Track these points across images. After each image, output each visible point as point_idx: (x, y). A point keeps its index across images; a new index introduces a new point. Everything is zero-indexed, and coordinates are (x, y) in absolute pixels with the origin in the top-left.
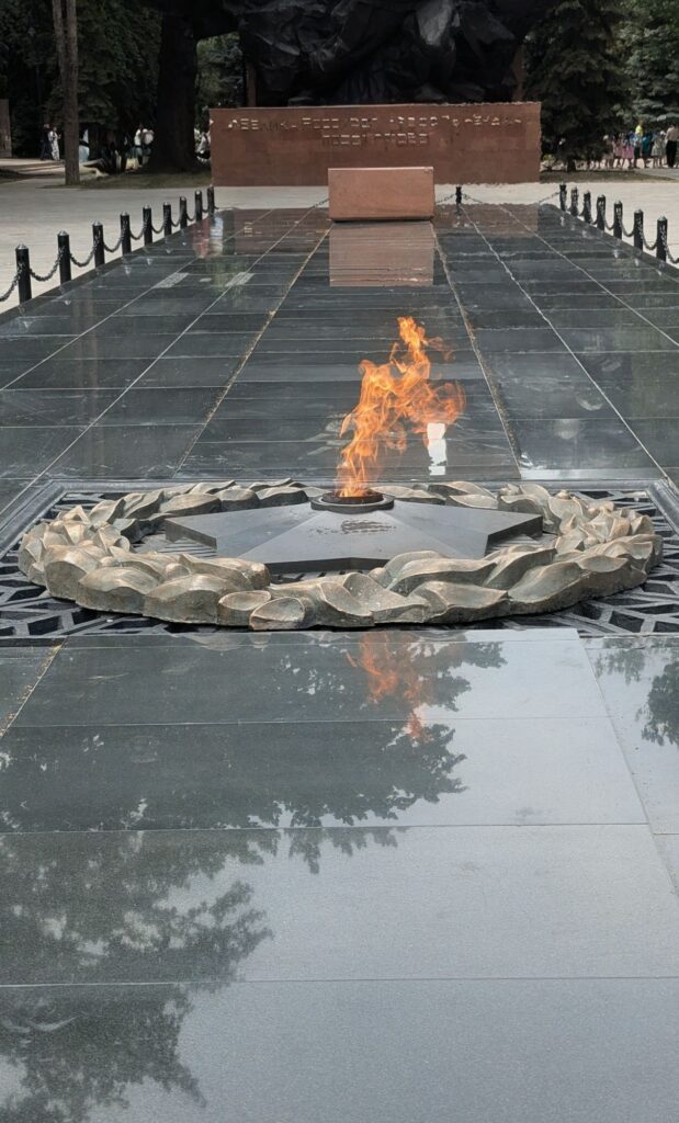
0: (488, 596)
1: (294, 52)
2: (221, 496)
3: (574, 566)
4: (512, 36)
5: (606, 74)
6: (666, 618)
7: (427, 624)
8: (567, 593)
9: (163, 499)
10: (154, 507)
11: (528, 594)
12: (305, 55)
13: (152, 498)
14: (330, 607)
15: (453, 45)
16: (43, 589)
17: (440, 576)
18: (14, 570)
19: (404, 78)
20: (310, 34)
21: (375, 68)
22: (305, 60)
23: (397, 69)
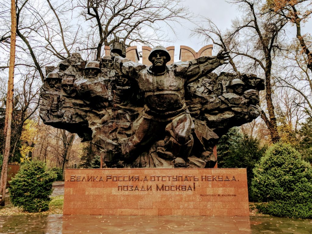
1: (114, 143)
12: (120, 144)
19: (166, 155)
20: (123, 135)
21: (152, 150)
22: (120, 147)
23: (163, 150)
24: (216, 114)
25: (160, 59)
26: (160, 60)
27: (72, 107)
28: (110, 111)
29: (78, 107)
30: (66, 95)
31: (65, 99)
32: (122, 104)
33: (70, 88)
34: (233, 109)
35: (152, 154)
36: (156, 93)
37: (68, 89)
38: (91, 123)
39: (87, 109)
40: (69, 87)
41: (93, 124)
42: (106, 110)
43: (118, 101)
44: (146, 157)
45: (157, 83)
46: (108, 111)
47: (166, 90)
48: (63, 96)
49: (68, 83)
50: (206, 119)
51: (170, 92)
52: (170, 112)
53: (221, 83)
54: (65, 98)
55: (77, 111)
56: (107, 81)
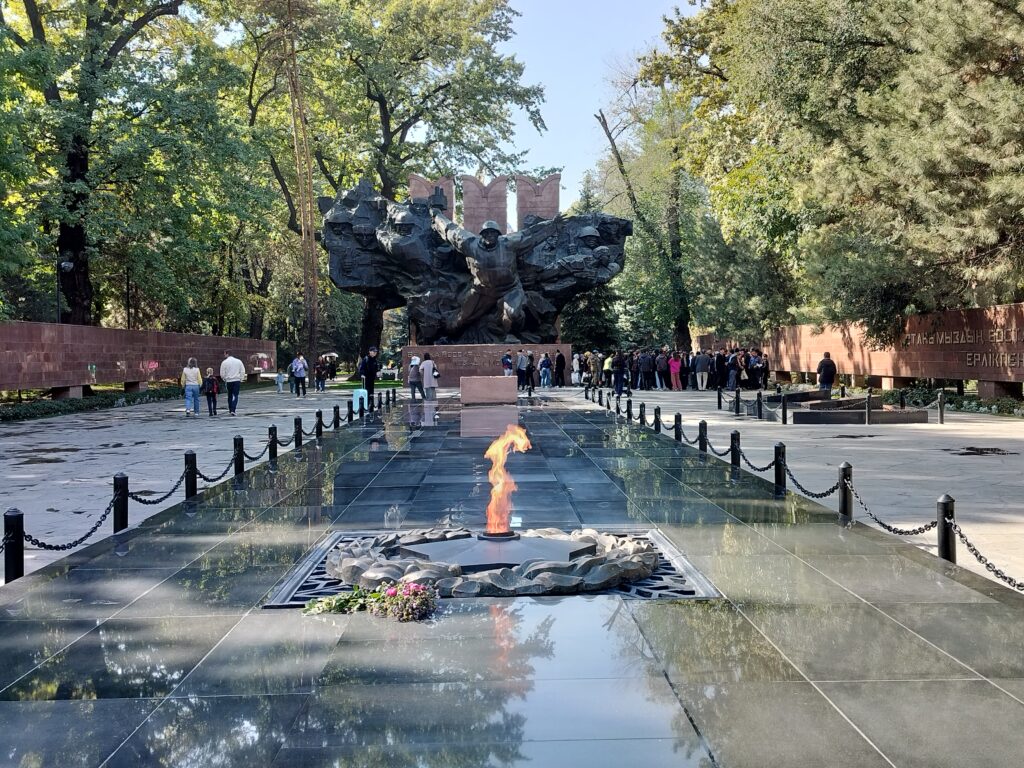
0: (575, 580)
1: (437, 316)
2: (427, 536)
3: (616, 565)
4: (555, 310)
5: (606, 328)
6: (663, 592)
7: (544, 594)
8: (614, 578)
9: (398, 538)
10: (393, 542)
11: (593, 579)
12: (443, 318)
13: (392, 537)
14: (493, 585)
15: (523, 313)
16: (341, 581)
17: (548, 570)
18: (324, 573)
20: (446, 308)
21: (481, 326)
24: (555, 282)
25: (492, 235)
27: (370, 264)
28: (428, 276)
30: (361, 248)
31: (359, 253)
32: (444, 268)
35: (481, 330)
36: (486, 269)
37: (365, 239)
38: (401, 289)
39: (394, 269)
40: (365, 237)
41: (406, 290)
42: (424, 276)
44: (473, 334)
45: (488, 259)
46: (426, 277)
48: (358, 249)
49: (362, 232)
50: (543, 289)
55: (379, 271)
56: (421, 237)
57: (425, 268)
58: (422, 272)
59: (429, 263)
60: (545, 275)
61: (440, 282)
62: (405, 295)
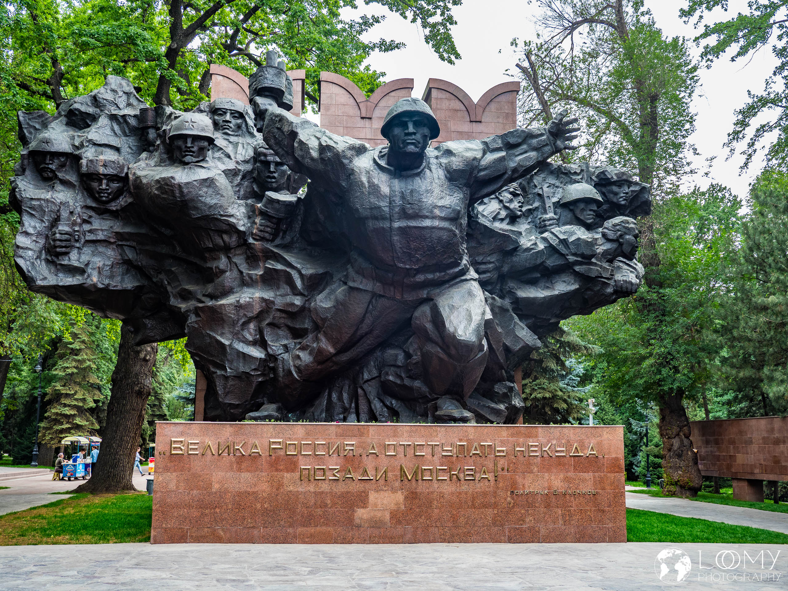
1: (257, 353)
12: (272, 358)
19: (410, 389)
20: (281, 332)
21: (366, 376)
22: (271, 365)
23: (400, 377)
25: (414, 134)
26: (413, 137)
27: (112, 240)
28: (239, 260)
29: (134, 244)
30: (94, 205)
31: (90, 217)
32: (278, 241)
33: (107, 185)
34: (577, 268)
35: (365, 386)
36: (396, 225)
37: (104, 186)
38: (174, 291)
39: (164, 249)
40: (104, 181)
41: (185, 296)
42: (229, 258)
43: (267, 235)
44: (345, 396)
45: (403, 197)
46: (234, 260)
47: (427, 217)
48: (87, 207)
49: (102, 170)
51: (436, 223)
52: (430, 276)
53: (541, 192)
54: (92, 213)
55: (130, 255)
56: (230, 174)
57: (233, 240)
58: (227, 249)
59: (242, 229)
60: (520, 259)
61: (267, 271)
62: (183, 306)
